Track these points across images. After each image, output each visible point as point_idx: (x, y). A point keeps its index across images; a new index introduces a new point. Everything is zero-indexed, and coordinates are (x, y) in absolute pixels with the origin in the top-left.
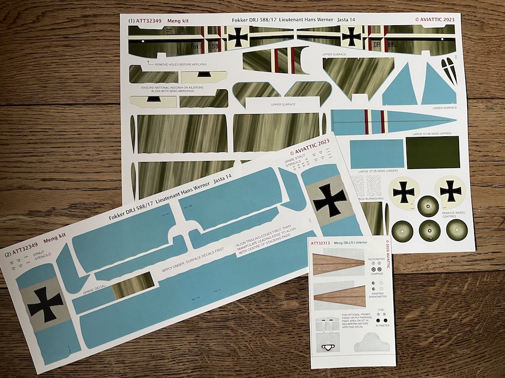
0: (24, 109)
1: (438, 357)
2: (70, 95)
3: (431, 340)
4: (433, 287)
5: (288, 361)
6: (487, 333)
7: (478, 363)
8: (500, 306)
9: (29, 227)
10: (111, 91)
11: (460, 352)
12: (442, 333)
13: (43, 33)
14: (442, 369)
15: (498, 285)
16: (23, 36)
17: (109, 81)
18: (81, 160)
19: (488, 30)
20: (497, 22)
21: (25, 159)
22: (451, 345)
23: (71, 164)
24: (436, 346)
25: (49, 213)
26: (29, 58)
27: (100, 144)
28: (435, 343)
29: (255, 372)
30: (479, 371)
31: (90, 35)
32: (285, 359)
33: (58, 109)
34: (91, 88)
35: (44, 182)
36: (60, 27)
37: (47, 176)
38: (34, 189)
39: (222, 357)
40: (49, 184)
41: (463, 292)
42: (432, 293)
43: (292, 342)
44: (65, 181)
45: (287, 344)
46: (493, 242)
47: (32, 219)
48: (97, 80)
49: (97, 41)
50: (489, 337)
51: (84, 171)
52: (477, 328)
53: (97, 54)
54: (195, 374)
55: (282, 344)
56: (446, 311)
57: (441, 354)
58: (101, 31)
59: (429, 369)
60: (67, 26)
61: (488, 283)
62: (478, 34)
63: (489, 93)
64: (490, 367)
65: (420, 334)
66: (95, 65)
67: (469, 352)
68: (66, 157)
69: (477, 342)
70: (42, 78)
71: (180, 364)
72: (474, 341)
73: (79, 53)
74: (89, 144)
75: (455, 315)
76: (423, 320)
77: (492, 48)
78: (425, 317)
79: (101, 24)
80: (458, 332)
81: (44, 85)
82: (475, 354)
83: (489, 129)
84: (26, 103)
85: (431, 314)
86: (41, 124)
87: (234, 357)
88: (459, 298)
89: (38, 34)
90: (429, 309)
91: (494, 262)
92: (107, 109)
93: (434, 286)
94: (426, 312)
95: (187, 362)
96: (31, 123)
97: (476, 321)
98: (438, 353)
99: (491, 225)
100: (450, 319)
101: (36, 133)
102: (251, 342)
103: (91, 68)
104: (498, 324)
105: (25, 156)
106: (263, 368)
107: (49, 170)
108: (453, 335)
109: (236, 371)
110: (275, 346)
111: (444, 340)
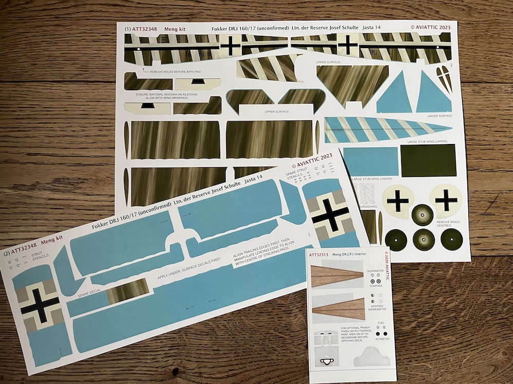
0: (14, 86)
1: (422, 342)
2: (59, 72)
3: (414, 325)
4: (416, 271)
5: (267, 342)
6: (473, 321)
7: (464, 352)
8: (487, 293)
9: (12, 201)
10: (98, 69)
11: (444, 339)
12: (425, 318)
13: (36, 13)
14: (426, 356)
15: (484, 271)
16: (16, 16)
17: (97, 59)
18: (66, 136)
19: (475, 15)
20: (485, 7)
21: (12, 134)
22: (435, 331)
23: (57, 140)
24: (419, 332)
25: (33, 187)
26: (21, 37)
27: (86, 121)
28: (418, 328)
29: (233, 352)
30: (466, 360)
31: (80, 15)
32: (264, 340)
33: (46, 86)
34: (79, 66)
35: (30, 157)
36: (52, 8)
37: (32, 151)
38: (20, 163)
39: (200, 336)
40: (34, 159)
41: (448, 277)
42: (415, 277)
43: (271, 322)
44: (50, 156)
45: (266, 325)
46: (479, 227)
47: (16, 192)
48: (85, 58)
49: (87, 21)
50: (475, 325)
51: (68, 147)
52: (462, 314)
53: (86, 33)
54: (172, 351)
55: (261, 324)
56: (429, 295)
57: (425, 339)
58: (90, 11)
59: (413, 355)
60: (58, 7)
61: (474, 269)
62: (465, 19)
63: (476, 77)
64: (477, 356)
65: (403, 318)
66: (83, 44)
67: (454, 339)
68: (51, 132)
69: (463, 329)
70: (32, 56)
71: (157, 341)
72: (459, 327)
73: (69, 32)
74: (75, 120)
75: (440, 300)
76: (405, 304)
77: (479, 32)
78: (408, 301)
79: (92, 5)
80: (443, 318)
81: (34, 63)
82: (461, 341)
83: (476, 113)
84: (15, 80)
85: (414, 298)
86: (29, 100)
87: (212, 336)
88: (444, 283)
89: (31, 14)
90: (412, 293)
91: (481, 247)
92: (93, 86)
93: (418, 269)
94: (409, 296)
95: (165, 339)
96: (20, 99)
97: (461, 307)
98: (421, 338)
99: (477, 209)
100: (434, 304)
101: (24, 109)
102: (230, 321)
103: (79, 47)
104: (485, 311)
105: (13, 131)
106: (242, 348)
107: (35, 145)
108: (437, 321)
109: (214, 350)
110: (253, 326)
111: (428, 325)
